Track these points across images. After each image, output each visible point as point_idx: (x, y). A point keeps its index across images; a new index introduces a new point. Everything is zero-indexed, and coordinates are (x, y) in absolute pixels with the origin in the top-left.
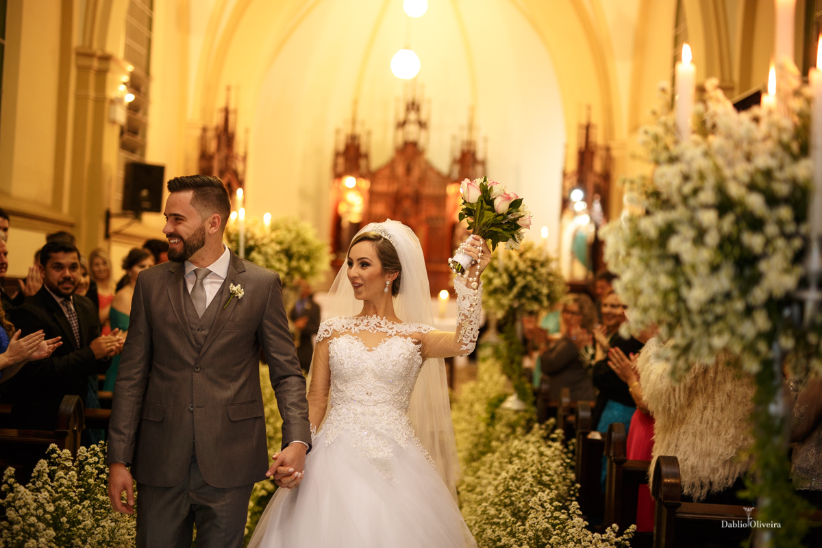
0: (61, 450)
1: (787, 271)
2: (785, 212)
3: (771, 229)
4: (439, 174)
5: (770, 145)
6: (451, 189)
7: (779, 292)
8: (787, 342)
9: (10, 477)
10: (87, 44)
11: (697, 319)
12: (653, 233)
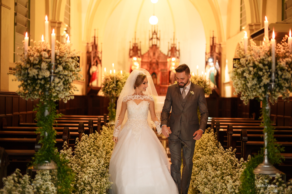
0: (85, 135)
1: (267, 79)
2: (267, 67)
3: (264, 71)
4: (164, 55)
5: (263, 53)
6: (168, 60)
7: (266, 83)
8: (269, 93)
9: (77, 140)
10: (54, 19)
11: (250, 90)
12: (240, 72)
